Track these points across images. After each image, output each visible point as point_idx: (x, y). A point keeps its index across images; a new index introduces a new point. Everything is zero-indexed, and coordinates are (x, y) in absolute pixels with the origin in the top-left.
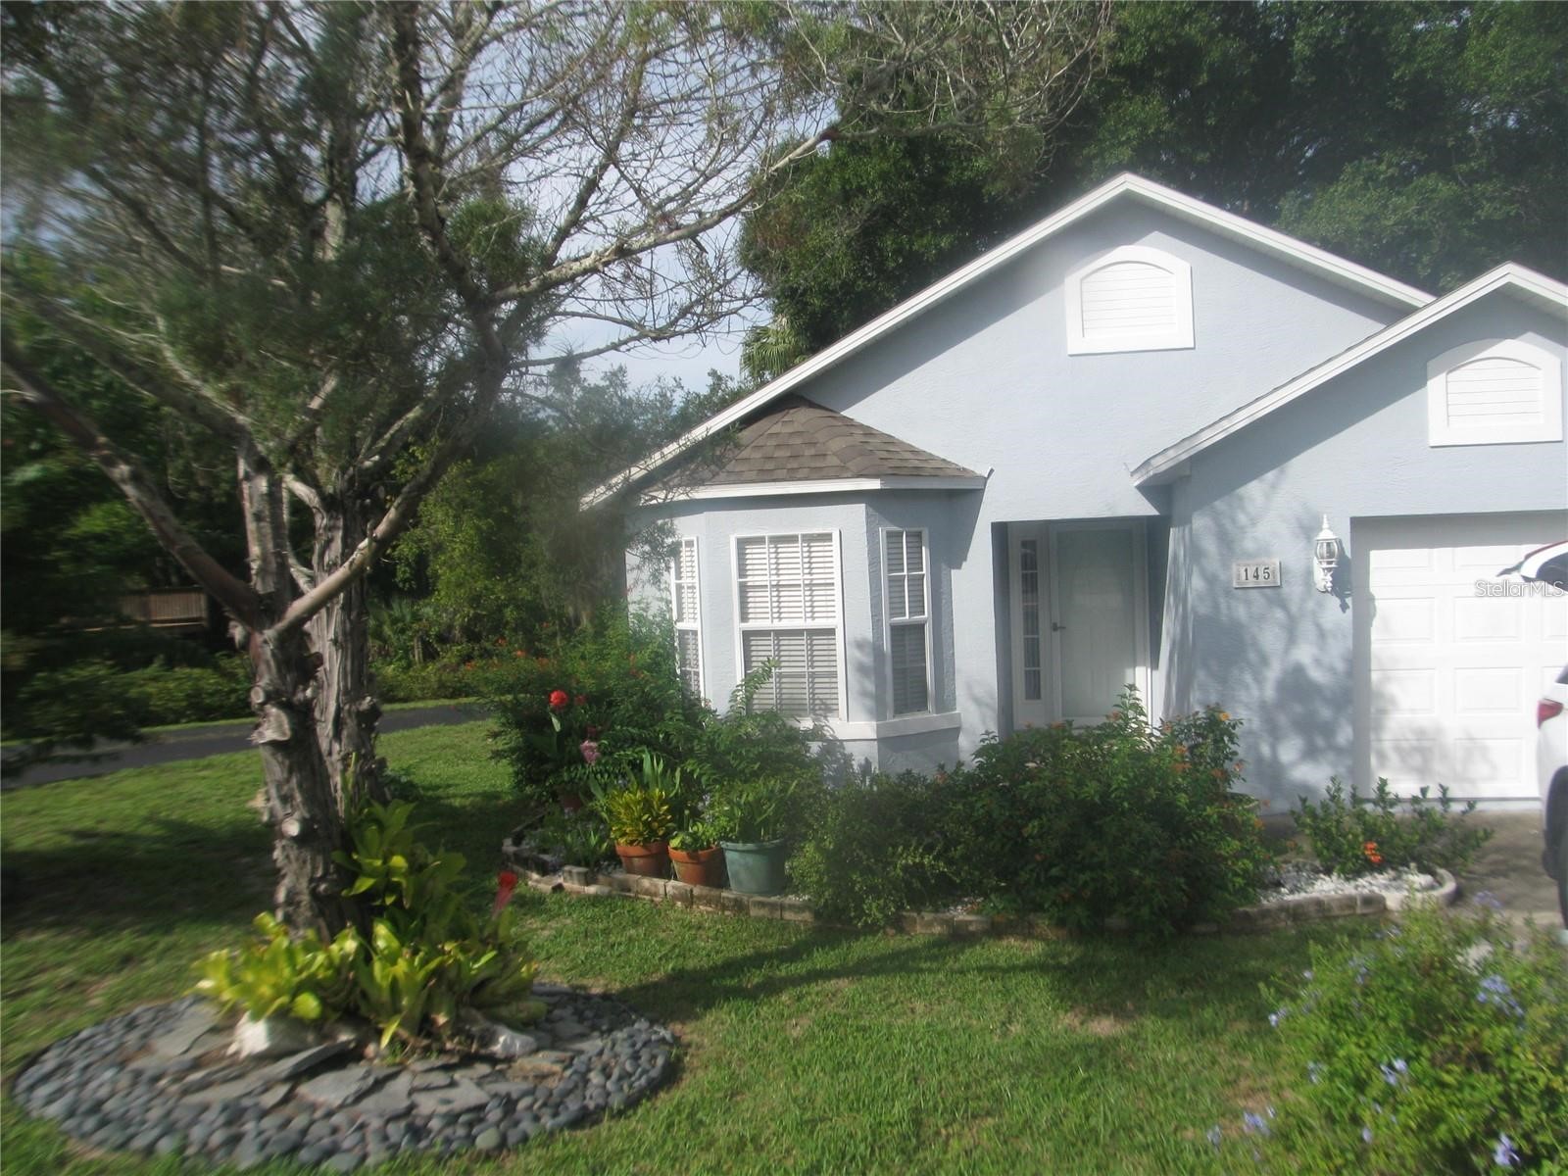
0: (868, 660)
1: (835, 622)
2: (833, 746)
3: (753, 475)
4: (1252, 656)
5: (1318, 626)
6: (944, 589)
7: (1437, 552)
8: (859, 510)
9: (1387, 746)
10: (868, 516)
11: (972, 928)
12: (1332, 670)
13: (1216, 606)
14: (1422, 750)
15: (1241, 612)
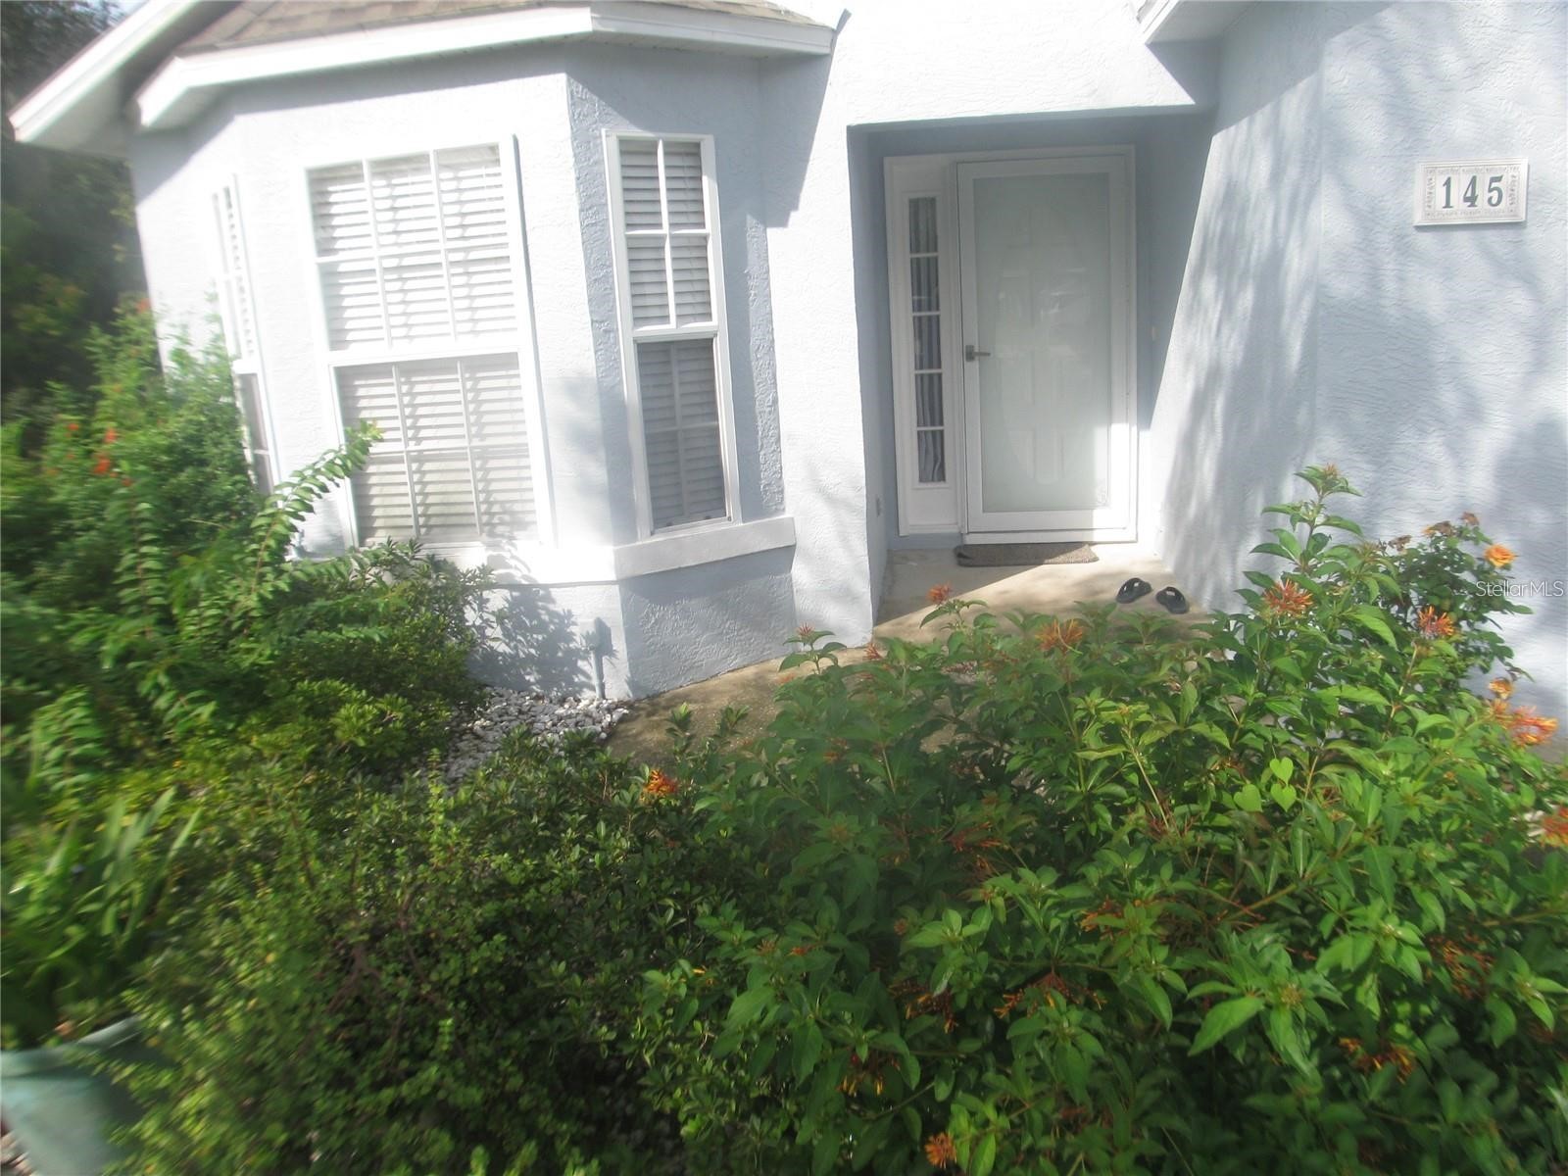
0: (590, 417)
1: (516, 341)
2: (528, 600)
3: (321, 22)
6: (753, 266)
8: (552, 89)
10: (574, 102)
13: (1374, 281)
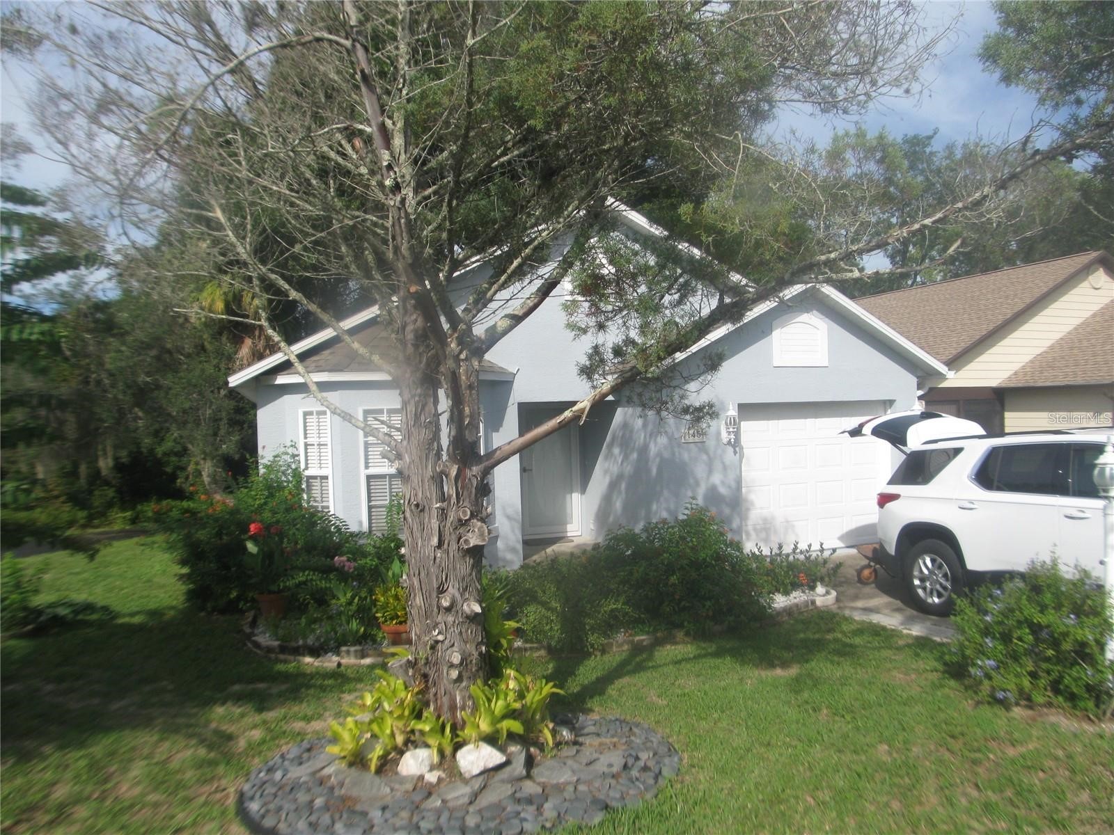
4: (692, 481)
5: (723, 463)
7: (771, 422)
9: (750, 528)
11: (645, 643)
12: (730, 487)
13: (673, 454)
14: (766, 528)
15: (686, 456)
